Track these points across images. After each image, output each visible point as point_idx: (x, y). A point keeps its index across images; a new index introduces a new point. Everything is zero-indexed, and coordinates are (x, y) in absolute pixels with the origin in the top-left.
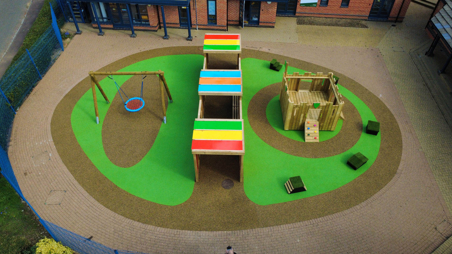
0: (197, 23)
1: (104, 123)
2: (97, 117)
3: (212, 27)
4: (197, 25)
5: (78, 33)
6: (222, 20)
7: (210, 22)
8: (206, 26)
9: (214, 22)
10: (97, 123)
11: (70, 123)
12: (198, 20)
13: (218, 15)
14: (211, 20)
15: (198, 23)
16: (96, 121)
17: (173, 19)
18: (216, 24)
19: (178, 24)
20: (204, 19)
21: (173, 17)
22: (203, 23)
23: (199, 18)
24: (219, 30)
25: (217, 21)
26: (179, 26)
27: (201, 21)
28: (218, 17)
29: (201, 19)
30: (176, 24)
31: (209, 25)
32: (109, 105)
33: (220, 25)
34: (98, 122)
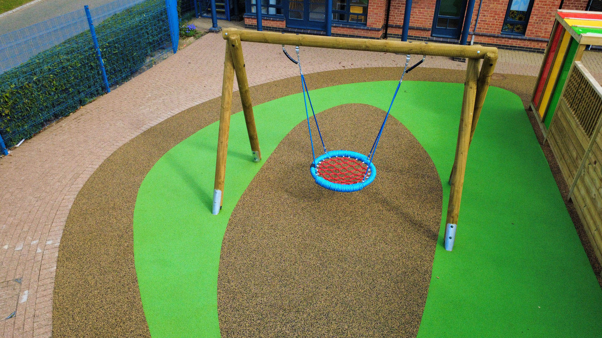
0: (474, 31)
1: (234, 215)
2: (219, 192)
3: (510, 42)
4: (474, 34)
5: (213, 29)
6: (544, 23)
7: (508, 28)
8: (497, 37)
9: (518, 29)
10: (212, 213)
11: (132, 200)
12: (479, 23)
13: (534, 12)
14: (511, 25)
15: (477, 31)
16: (210, 206)
17: (421, 18)
18: (524, 33)
19: (429, 30)
20: (496, 19)
21: (421, 13)
22: (490, 32)
23: (484, 16)
24: (527, 51)
25: (529, 27)
26: (428, 34)
27: (487, 24)
28: (533, 17)
29: (489, 19)
30: (424, 30)
31: (504, 36)
32: (256, 168)
33: (532, 37)
34: (217, 208)
